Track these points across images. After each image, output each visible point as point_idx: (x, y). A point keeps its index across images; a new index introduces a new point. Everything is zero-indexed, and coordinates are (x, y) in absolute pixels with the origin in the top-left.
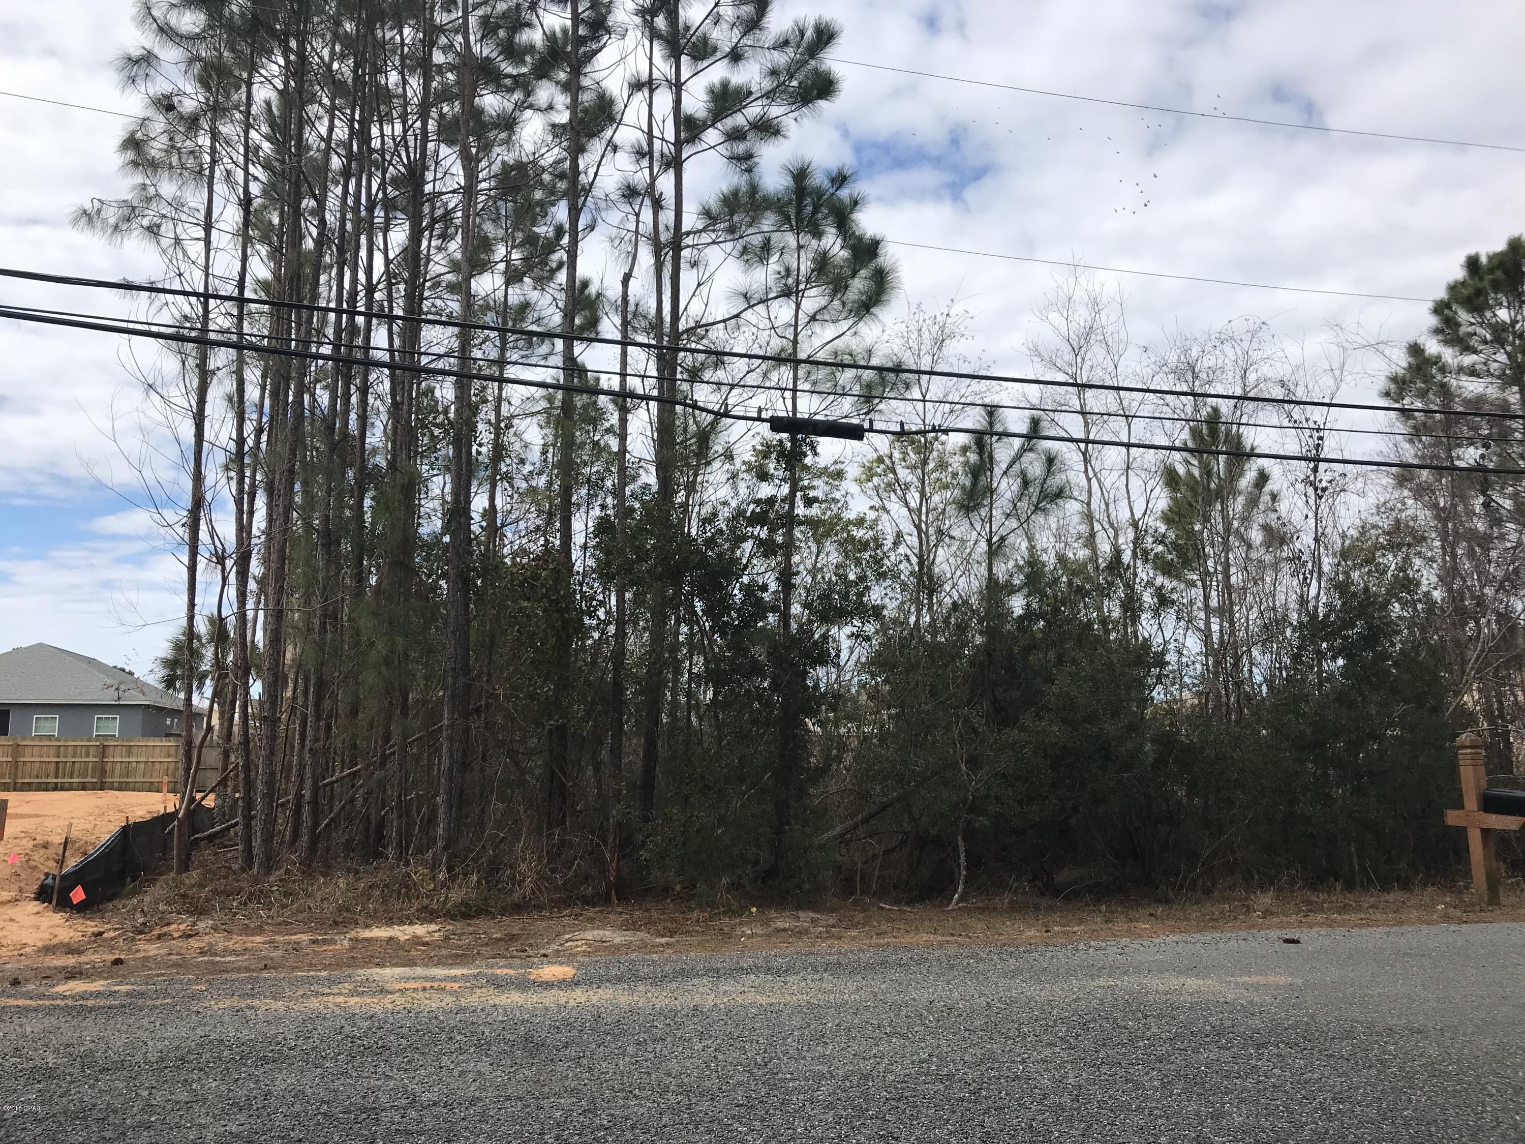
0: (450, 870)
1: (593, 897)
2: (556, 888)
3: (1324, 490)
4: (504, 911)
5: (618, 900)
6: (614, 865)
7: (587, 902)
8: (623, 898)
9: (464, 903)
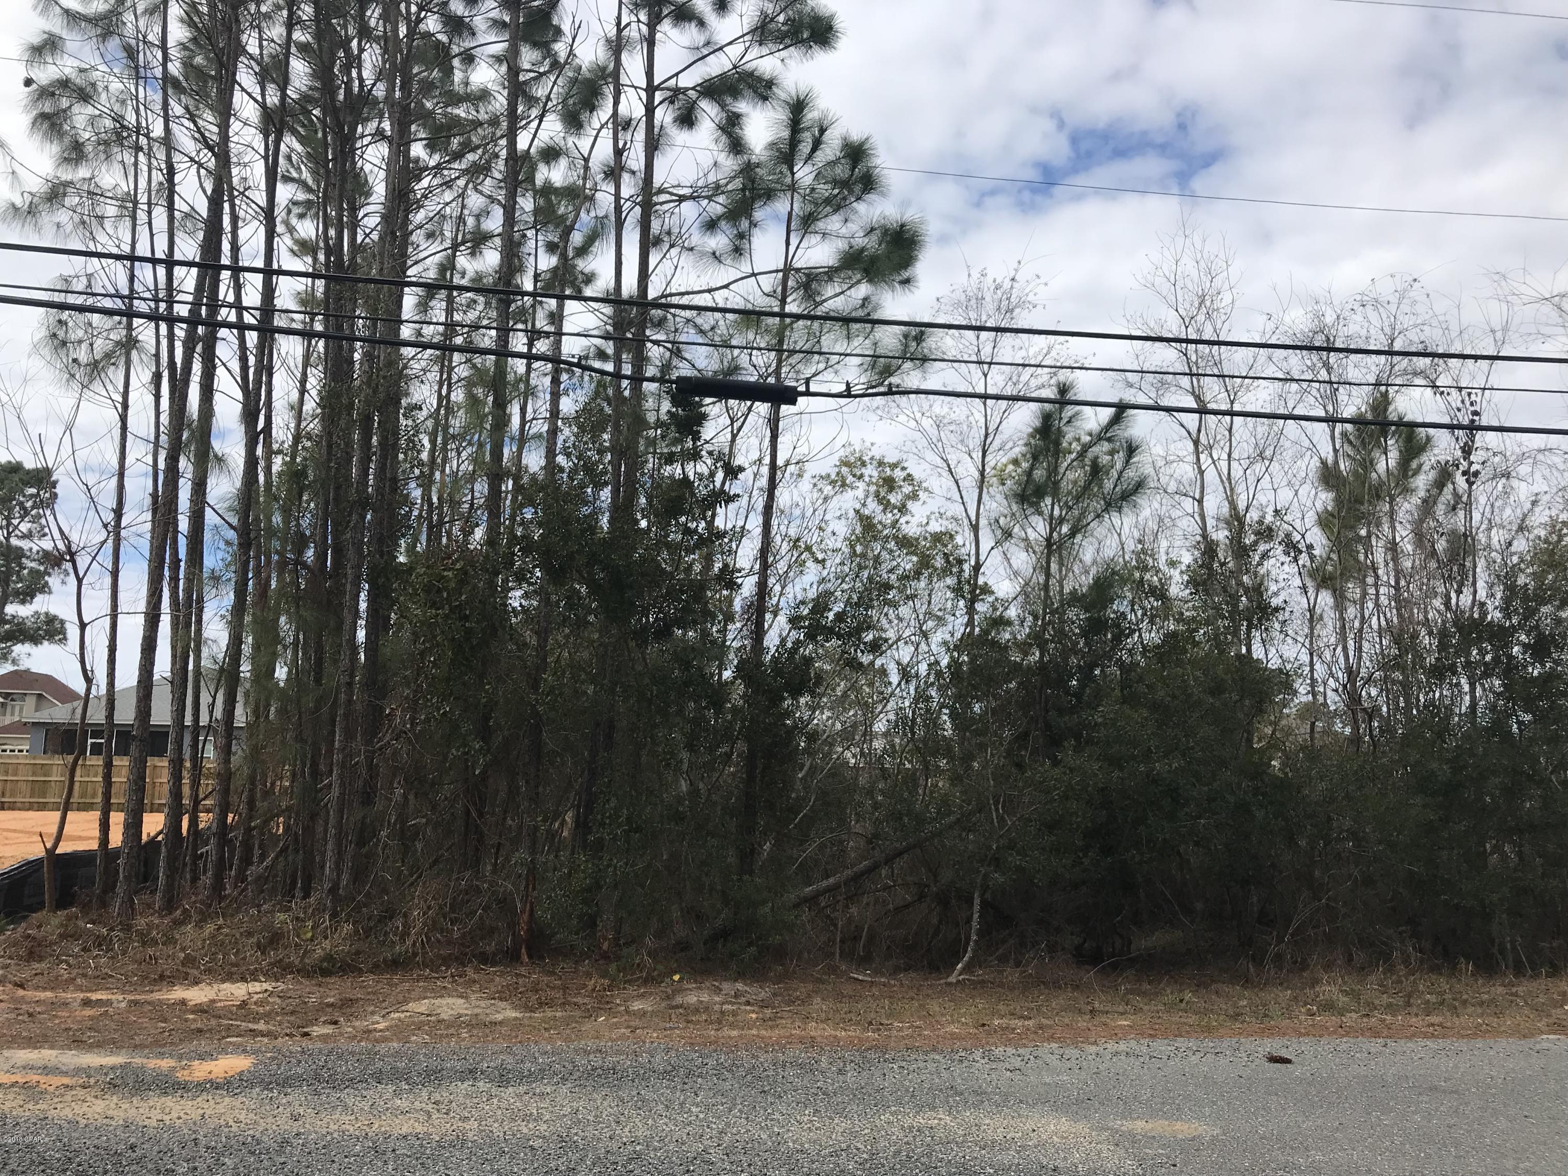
0: (334, 915)
1: (494, 954)
2: (449, 942)
3: (1476, 474)
4: (375, 969)
5: (530, 957)
6: (526, 917)
7: (485, 959)
8: (536, 955)
9: (329, 958)
